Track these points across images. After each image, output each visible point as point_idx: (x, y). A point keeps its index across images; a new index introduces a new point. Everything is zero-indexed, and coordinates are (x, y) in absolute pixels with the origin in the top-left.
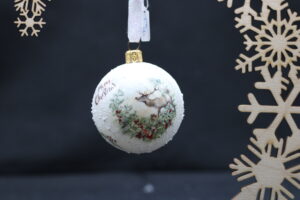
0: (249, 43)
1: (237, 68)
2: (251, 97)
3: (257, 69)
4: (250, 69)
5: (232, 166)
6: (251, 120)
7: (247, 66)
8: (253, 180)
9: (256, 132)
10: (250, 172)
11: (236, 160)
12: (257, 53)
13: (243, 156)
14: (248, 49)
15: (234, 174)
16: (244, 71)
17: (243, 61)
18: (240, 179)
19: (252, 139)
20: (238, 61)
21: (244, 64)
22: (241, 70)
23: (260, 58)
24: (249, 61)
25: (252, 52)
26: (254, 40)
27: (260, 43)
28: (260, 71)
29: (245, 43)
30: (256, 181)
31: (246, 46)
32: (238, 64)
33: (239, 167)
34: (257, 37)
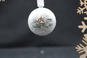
0: (82, 3)
1: (78, 12)
2: (83, 23)
3: (85, 12)
4: (82, 13)
5: (76, 48)
6: (83, 31)
7: (81, 12)
8: (84, 53)
9: (85, 35)
10: (83, 50)
11: (78, 46)
12: (85, 7)
13: (80, 44)
14: (81, 5)
15: (77, 51)
16: (80, 13)
17: (80, 10)
18: (79, 53)
19: (83, 38)
20: (78, 10)
21: (80, 11)
22: (79, 13)
23: (86, 9)
24: (82, 10)
25: (83, 6)
26: (84, 2)
27: (85, 3)
28: (86, 13)
29: (80, 3)
30: (85, 53)
31: (81, 4)
32: (78, 11)
33: (79, 48)
34: (84, 1)
